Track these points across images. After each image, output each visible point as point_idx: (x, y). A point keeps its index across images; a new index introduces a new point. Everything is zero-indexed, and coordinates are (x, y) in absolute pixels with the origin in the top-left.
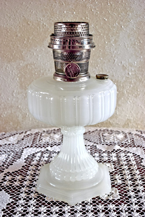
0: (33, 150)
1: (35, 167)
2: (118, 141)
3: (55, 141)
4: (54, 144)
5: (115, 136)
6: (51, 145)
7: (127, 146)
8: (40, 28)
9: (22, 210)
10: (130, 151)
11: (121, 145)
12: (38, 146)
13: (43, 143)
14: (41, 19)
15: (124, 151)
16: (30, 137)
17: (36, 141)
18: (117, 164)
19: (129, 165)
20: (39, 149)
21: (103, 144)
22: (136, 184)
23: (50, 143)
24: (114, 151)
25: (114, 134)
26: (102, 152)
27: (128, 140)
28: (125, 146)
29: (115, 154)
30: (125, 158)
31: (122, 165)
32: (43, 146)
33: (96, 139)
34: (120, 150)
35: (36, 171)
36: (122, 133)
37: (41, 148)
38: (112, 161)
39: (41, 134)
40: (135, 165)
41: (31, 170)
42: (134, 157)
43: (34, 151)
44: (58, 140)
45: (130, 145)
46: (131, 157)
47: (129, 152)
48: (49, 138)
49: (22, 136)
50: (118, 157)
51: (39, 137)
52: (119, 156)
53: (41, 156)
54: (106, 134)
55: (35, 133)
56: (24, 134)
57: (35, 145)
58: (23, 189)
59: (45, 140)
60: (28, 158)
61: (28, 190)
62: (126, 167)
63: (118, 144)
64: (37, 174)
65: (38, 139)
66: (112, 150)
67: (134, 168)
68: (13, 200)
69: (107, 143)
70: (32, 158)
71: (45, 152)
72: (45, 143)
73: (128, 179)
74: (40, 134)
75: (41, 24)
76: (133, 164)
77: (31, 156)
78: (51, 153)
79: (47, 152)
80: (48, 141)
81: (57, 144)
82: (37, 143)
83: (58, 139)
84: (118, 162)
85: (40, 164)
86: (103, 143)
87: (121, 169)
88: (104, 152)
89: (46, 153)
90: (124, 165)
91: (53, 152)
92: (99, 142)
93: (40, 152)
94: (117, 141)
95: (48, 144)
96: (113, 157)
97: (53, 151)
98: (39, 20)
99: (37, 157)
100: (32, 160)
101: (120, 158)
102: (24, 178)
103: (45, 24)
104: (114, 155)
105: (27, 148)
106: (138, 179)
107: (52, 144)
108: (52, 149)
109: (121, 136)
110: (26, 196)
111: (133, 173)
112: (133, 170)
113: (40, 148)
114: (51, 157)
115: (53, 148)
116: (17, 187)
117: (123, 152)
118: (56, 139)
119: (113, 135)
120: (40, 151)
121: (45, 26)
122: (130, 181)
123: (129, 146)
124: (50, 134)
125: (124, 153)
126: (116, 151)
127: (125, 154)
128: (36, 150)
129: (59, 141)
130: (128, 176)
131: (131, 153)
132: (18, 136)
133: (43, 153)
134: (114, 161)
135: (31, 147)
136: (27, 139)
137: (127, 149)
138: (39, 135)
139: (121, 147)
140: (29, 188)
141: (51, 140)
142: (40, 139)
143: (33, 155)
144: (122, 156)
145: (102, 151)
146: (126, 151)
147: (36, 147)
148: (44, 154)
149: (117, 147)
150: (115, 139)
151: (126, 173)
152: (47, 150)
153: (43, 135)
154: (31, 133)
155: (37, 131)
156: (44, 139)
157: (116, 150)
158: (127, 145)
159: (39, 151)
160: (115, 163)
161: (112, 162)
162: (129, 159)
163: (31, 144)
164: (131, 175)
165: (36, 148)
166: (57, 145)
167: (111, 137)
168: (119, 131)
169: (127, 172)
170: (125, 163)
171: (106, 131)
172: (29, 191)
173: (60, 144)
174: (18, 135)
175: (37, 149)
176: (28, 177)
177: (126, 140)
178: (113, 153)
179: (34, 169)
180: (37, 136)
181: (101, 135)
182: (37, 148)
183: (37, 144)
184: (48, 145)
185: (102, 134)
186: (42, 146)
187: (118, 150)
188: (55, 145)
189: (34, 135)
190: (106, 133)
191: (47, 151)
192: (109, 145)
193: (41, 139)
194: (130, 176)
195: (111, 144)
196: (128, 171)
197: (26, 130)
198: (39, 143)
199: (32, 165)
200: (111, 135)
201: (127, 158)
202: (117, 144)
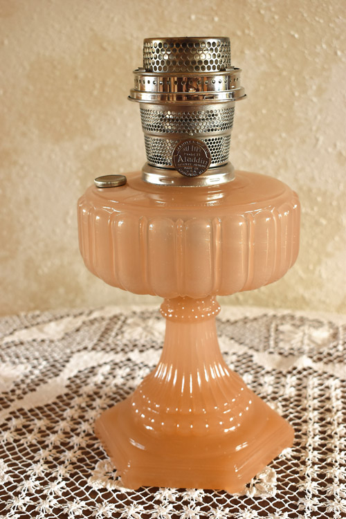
3: (154, 339)
7: (331, 361)
9: (25, 505)
11: (315, 358)
15: (320, 372)
18: (291, 405)
19: (322, 410)
21: (271, 353)
22: (329, 461)
24: (295, 372)
26: (263, 372)
27: (338, 345)
29: (294, 378)
30: (317, 392)
32: (123, 350)
33: (255, 338)
34: (311, 371)
36: (326, 327)
38: (280, 396)
40: (338, 411)
42: (342, 389)
46: (333, 388)
47: (332, 376)
49: (77, 322)
50: (300, 387)
52: (304, 385)
54: (286, 327)
56: (84, 318)
58: (42, 453)
59: (130, 333)
60: (76, 377)
61: (55, 456)
62: (314, 415)
66: (290, 369)
67: (335, 417)
68: (12, 480)
69: (282, 351)
71: (121, 364)
73: (310, 445)
76: (333, 407)
84: (296, 401)
86: (271, 350)
87: (300, 418)
88: (268, 373)
90: (311, 409)
92: (261, 347)
94: (309, 345)
96: (288, 387)
101: (304, 391)
102: (54, 425)
104: (292, 380)
105: (83, 353)
106: (337, 449)
109: (322, 334)
110: (43, 472)
111: (329, 432)
112: (330, 423)
115: (144, 354)
116: (31, 446)
117: (315, 374)
119: (303, 331)
122: (316, 452)
123: (335, 361)
125: (319, 377)
126: (300, 373)
127: (319, 380)
130: (313, 438)
131: (337, 378)
132: (70, 323)
133: (117, 367)
134: (286, 396)
136: (88, 331)
137: (329, 369)
139: (314, 361)
140: (58, 452)
144: (311, 387)
145: (264, 369)
146: (326, 373)
149: (304, 362)
150: (306, 341)
151: (311, 430)
152: (129, 360)
153: (130, 321)
157: (300, 368)
158: (331, 358)
160: (288, 403)
161: (280, 399)
162: (327, 395)
164: (322, 436)
167: (296, 333)
169: (313, 427)
170: (314, 404)
172: (56, 459)
174: (70, 319)
176: (62, 424)
177: (331, 345)
178: (289, 376)
179: (83, 405)
181: (272, 330)
185: (277, 326)
187: (305, 370)
188: (153, 347)
190: (287, 322)
192: (286, 356)
194: (320, 439)
195: (291, 354)
196: (317, 426)
197: (92, 308)
199: (80, 396)
200: (297, 331)
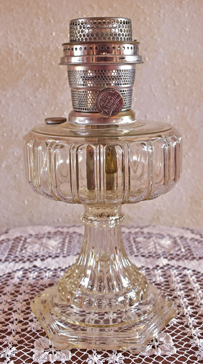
0: (8, 267)
1: (12, 296)
2: (163, 250)
4: (47, 256)
5: (156, 241)
6: (42, 258)
8: (12, 59)
10: (187, 267)
12: (17, 260)
13: (28, 254)
14: (15, 45)
16: (5, 244)
17: (14, 251)
20: (20, 265)
23: (40, 254)
25: (154, 238)
28: (176, 258)
31: (173, 290)
35: (13, 303)
37: (24, 262)
39: (26, 239)
41: (4, 302)
43: (10, 268)
44: (54, 250)
45: (185, 257)
48: (39, 246)
51: (21, 244)
53: (23, 277)
55: (14, 237)
57: (12, 257)
63: (163, 255)
64: (14, 309)
65: (20, 247)
70: (5, 281)
72: (31, 255)
74: (23, 239)
75: (15, 52)
77: (5, 276)
78: (42, 271)
79: (34, 270)
80: (38, 251)
81: (53, 256)
82: (17, 255)
83: (55, 247)
85: (20, 292)
89: (33, 272)
91: (45, 270)
93: (22, 270)
95: (37, 256)
97: (45, 268)
98: (10, 46)
99: (16, 279)
100: (5, 284)
103: (20, 52)
107: (43, 256)
108: (44, 264)
113: (21, 262)
114: (42, 279)
118: (51, 248)
120: (22, 268)
121: (21, 56)
124: (41, 239)
128: (14, 267)
129: (57, 250)
135: (6, 261)
138: (22, 242)
141: (41, 250)
142: (23, 248)
143: (8, 275)
147: (14, 260)
148: (29, 274)
154: (8, 237)
155: (19, 235)
156: (30, 247)
159: (19, 268)
163: (6, 255)
165: (14, 262)
166: (53, 258)
168: (162, 233)
171: (140, 234)
173: (58, 255)
175: (17, 264)
180: (17, 243)
182: (17, 262)
183: (16, 257)
184: (37, 258)
186: (25, 259)
189: (13, 241)
191: (33, 268)
193: (25, 248)
198: (21, 254)
201: (183, 279)
202: (161, 254)
